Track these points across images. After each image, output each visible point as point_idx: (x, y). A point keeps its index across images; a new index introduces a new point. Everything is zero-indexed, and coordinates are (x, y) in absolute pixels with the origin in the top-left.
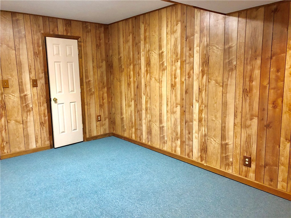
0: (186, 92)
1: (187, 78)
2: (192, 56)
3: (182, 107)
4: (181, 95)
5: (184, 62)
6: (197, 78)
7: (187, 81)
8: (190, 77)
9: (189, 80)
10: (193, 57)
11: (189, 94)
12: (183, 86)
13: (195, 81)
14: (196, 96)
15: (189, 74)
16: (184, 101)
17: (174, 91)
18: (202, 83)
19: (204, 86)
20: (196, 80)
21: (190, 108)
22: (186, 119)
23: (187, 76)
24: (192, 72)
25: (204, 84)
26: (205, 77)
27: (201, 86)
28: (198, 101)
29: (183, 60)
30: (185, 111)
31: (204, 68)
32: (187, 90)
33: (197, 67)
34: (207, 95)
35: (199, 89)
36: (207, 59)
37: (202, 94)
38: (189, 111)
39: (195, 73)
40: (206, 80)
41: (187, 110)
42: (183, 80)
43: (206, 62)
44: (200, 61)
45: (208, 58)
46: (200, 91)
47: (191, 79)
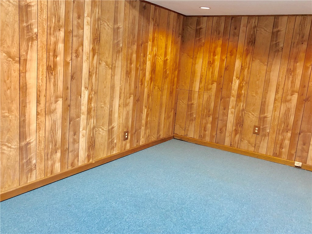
0: (72, 78)
1: (74, 58)
2: (80, 27)
3: (65, 100)
4: (65, 82)
5: (69, 32)
6: (87, 59)
7: (74, 62)
8: (78, 56)
9: (77, 61)
10: (83, 29)
11: (76, 80)
12: (68, 69)
13: (85, 62)
14: (85, 82)
15: (77, 51)
16: (69, 91)
17: (52, 77)
18: (93, 65)
19: (95, 68)
20: (86, 60)
21: (77, 99)
22: (71, 115)
23: (74, 55)
24: (80, 49)
25: (95, 66)
26: (96, 57)
27: (92, 68)
28: (87, 88)
29: (69, 30)
30: (69, 106)
31: (95, 45)
32: (74, 74)
33: (88, 43)
34: (97, 79)
35: (89, 72)
36: (98, 36)
37: (92, 79)
38: (76, 103)
39: (85, 51)
40: (97, 61)
41: (73, 103)
42: (69, 59)
43: (96, 39)
44: (91, 37)
45: (100, 35)
46: (90, 75)
47: (79, 59)
